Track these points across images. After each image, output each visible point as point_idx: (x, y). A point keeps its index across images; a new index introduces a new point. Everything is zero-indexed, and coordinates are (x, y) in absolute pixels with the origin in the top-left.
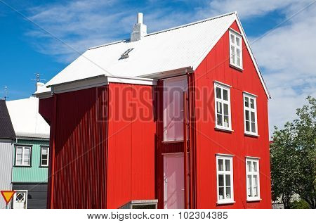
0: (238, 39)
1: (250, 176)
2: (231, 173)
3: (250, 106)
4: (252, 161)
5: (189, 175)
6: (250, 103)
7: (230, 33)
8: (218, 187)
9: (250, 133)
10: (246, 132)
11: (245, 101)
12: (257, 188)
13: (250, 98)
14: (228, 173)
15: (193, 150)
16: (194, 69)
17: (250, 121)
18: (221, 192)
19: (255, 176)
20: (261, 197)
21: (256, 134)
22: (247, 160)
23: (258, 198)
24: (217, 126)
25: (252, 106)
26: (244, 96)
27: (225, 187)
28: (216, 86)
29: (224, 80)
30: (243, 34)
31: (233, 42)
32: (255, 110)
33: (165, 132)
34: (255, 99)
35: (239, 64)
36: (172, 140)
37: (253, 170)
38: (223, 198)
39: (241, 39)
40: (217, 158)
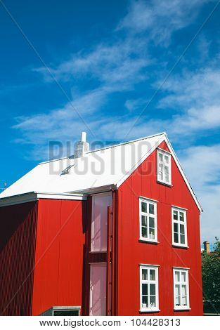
0: (166, 158)
1: (178, 286)
2: (156, 282)
3: (179, 218)
4: (181, 271)
5: (111, 283)
6: (179, 216)
7: (159, 152)
8: (141, 296)
9: (179, 244)
10: (174, 244)
11: (173, 214)
12: (186, 297)
13: (179, 211)
14: (153, 282)
15: (115, 260)
16: (118, 186)
17: (179, 234)
18: (145, 300)
19: (184, 286)
20: (190, 307)
21: (186, 245)
22: (174, 270)
23: (188, 308)
24: (142, 238)
25: (182, 219)
26: (173, 210)
27: (149, 295)
28: (141, 201)
29: (151, 195)
30: (172, 153)
31: (162, 160)
32: (185, 223)
33: (93, 243)
34: (185, 213)
35: (167, 180)
36: (97, 250)
37: (181, 280)
38: (147, 306)
39: (170, 157)
40: (141, 268)
